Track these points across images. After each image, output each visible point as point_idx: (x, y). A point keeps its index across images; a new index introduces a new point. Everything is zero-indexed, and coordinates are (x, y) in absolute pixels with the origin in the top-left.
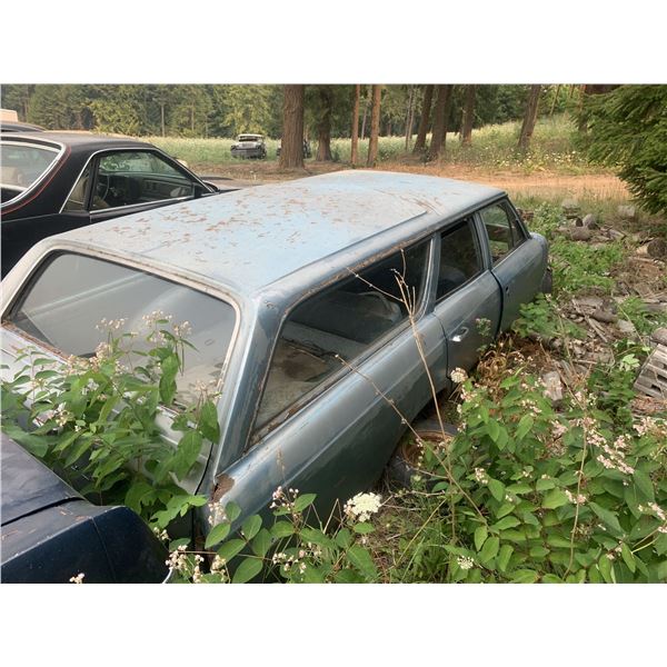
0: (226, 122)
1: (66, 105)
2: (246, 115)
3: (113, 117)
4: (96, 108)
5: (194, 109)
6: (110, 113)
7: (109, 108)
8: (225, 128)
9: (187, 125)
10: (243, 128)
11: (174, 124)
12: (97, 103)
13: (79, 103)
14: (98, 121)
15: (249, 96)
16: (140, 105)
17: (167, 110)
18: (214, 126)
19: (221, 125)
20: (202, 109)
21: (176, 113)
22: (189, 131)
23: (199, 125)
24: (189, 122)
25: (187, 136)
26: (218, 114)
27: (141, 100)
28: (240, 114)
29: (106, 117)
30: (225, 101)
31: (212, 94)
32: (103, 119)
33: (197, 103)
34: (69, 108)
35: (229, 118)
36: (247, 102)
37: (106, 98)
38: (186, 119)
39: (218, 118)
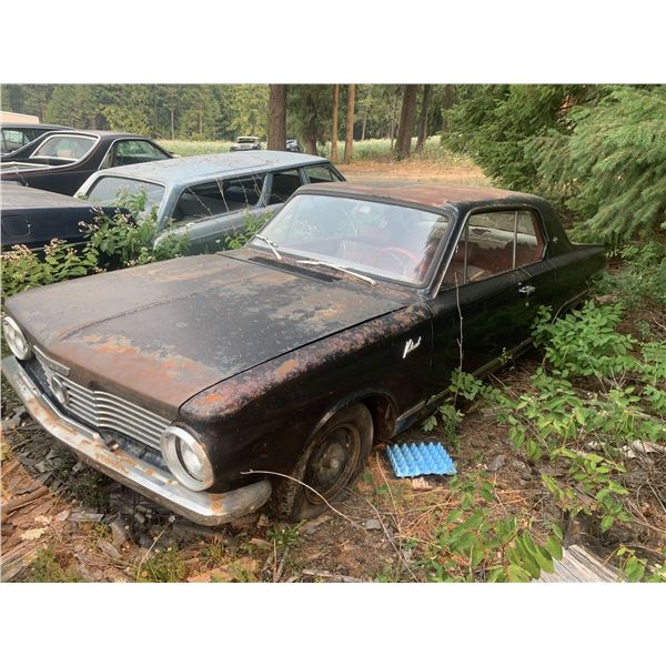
0: (232, 127)
1: (81, 111)
2: (252, 119)
3: (125, 122)
4: (110, 113)
5: (202, 113)
6: (123, 118)
7: (122, 114)
8: (231, 132)
9: (196, 129)
10: (248, 131)
11: (183, 129)
12: (111, 108)
13: (94, 109)
14: (112, 125)
15: (254, 101)
16: (151, 110)
17: (177, 114)
18: (220, 130)
19: (228, 129)
20: (210, 114)
21: (185, 118)
22: (197, 135)
23: (207, 129)
24: (198, 126)
25: (196, 139)
26: (225, 118)
27: (152, 106)
28: (246, 119)
29: (119, 122)
30: (232, 107)
31: (219, 100)
32: (116, 124)
33: (205, 108)
34: (84, 114)
35: (235, 122)
36: (253, 107)
37: (118, 104)
38: (195, 123)
39: (225, 122)
